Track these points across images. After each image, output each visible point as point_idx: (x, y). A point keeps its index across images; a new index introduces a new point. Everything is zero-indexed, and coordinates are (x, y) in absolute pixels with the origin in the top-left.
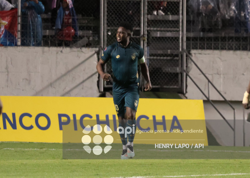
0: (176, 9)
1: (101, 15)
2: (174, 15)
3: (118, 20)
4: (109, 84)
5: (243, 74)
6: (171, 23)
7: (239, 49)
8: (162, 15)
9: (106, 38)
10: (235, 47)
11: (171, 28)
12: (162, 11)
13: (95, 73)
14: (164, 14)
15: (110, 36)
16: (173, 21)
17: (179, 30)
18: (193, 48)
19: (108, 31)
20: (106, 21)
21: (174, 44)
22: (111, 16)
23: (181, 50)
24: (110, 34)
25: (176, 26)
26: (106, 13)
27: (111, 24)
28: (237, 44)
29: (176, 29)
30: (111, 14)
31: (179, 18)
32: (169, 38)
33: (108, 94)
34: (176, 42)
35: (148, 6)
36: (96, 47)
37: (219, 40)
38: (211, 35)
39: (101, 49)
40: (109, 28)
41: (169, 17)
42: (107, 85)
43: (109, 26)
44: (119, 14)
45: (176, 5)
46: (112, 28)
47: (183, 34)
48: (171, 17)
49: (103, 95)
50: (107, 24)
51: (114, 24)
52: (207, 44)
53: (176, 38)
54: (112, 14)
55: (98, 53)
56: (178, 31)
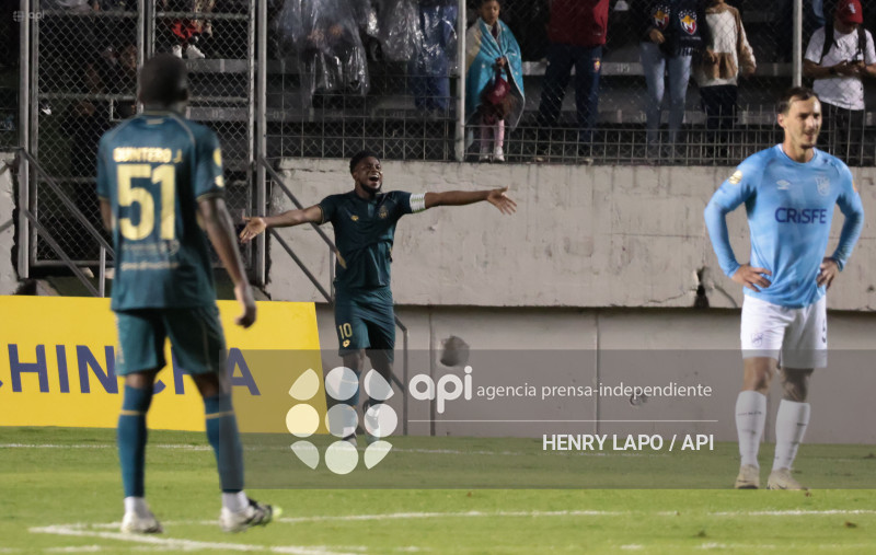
0: (239, 42)
1: (22, 57)
2: (234, 58)
3: (70, 72)
4: (46, 255)
5: (431, 229)
6: (225, 83)
7: (420, 157)
8: (200, 58)
9: (36, 124)
10: (407, 150)
11: (225, 95)
12: (197, 46)
13: (6, 226)
14: (203, 55)
15: (49, 118)
16: (230, 76)
17: (248, 103)
18: (287, 155)
19: (43, 103)
20: (36, 77)
21: (233, 143)
22: (50, 60)
23: (252, 158)
24: (48, 112)
25: (239, 89)
26: (37, 53)
27: (50, 84)
28: (412, 144)
29: (239, 98)
30: (50, 54)
31: (248, 67)
32: (218, 124)
33: (41, 284)
34: (237, 137)
35: (157, 33)
36: (7, 151)
37: (360, 131)
38: (340, 115)
39: (21, 154)
40: (45, 96)
41: (219, 65)
42: (38, 259)
43: (45, 90)
44: (76, 55)
45: (239, 30)
46: (55, 96)
47: (257, 113)
48: (222, 66)
49: (28, 289)
50: (40, 84)
51: (61, 84)
52: (328, 142)
53: (237, 125)
54: (56, 54)
55: (14, 168)
56: (245, 106)
